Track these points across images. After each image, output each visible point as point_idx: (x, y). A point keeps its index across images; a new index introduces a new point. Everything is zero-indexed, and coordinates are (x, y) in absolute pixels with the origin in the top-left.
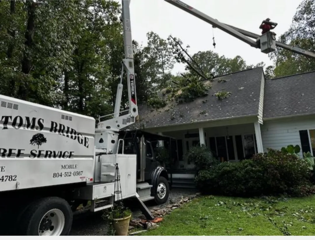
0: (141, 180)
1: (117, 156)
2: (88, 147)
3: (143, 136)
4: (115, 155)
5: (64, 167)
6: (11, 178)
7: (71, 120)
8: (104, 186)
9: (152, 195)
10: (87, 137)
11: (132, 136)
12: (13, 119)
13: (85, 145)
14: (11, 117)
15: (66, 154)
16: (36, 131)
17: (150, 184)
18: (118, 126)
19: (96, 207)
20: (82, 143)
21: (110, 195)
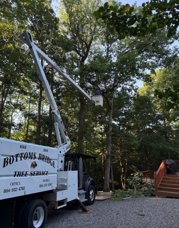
0: (80, 188)
1: (68, 172)
2: (54, 167)
3: (81, 157)
4: (67, 171)
5: (44, 181)
6: (23, 188)
7: (47, 151)
8: (62, 192)
9: (86, 198)
10: (54, 161)
11: (74, 158)
12: (24, 154)
13: (53, 166)
14: (23, 153)
15: (45, 173)
16: (33, 160)
17: (84, 190)
18: (64, 151)
19: (59, 206)
20: (52, 165)
21: (65, 198)
